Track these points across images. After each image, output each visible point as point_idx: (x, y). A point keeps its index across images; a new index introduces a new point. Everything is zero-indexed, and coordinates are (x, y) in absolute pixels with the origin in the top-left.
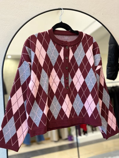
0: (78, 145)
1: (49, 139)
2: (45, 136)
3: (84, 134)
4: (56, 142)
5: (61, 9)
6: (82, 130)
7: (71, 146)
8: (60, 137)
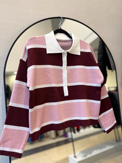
0: (72, 140)
1: (48, 137)
2: (45, 134)
3: (78, 132)
4: (54, 139)
5: (60, 18)
6: (76, 128)
7: (66, 142)
8: (57, 135)
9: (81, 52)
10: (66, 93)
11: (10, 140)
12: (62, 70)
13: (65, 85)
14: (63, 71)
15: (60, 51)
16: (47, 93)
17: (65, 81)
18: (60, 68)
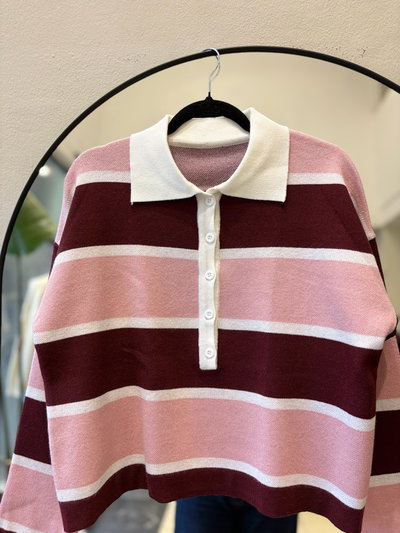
9: (290, 188)
10: (208, 358)
11: (31, 502)
12: (196, 262)
13: (207, 326)
14: (201, 266)
15: (182, 191)
16: (125, 350)
17: (206, 307)
18: (188, 257)
